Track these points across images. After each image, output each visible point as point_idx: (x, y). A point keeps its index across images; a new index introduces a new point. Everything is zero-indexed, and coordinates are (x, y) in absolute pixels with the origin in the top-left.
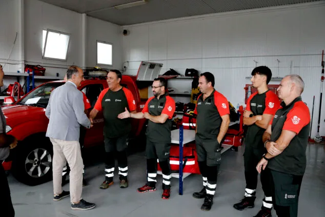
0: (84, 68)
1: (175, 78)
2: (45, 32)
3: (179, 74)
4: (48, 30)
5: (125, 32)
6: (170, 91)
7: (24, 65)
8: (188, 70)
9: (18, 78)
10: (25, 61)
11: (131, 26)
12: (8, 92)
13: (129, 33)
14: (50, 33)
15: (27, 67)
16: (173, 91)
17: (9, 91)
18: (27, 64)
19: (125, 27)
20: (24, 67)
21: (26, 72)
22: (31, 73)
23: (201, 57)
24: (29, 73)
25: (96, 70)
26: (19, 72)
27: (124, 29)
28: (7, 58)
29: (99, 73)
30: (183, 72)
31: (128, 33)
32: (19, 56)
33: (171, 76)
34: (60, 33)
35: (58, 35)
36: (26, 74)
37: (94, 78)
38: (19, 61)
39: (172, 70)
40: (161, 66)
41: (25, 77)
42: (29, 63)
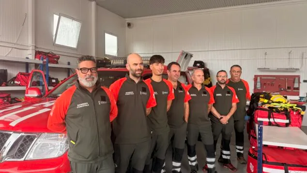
2: (56, 17)
4: (61, 14)
5: (129, 25)
7: (34, 51)
9: (27, 65)
11: (134, 19)
12: (16, 82)
13: (130, 28)
15: (38, 54)
17: (18, 81)
19: (128, 20)
20: (34, 53)
21: (37, 59)
22: (45, 60)
24: (43, 60)
26: (27, 58)
27: (130, 22)
28: (15, 42)
31: (132, 25)
32: (29, 41)
34: (73, 19)
35: (70, 21)
36: (38, 61)
38: (28, 46)
41: (36, 65)
42: (40, 50)
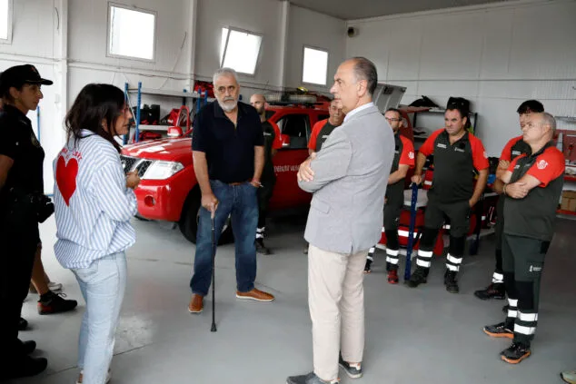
0: (281, 89)
1: (427, 111)
2: (225, 31)
3: (437, 106)
4: (231, 29)
5: (351, 31)
6: (418, 134)
7: (193, 82)
8: (451, 100)
9: (184, 100)
10: (195, 75)
11: (361, 20)
12: (169, 121)
13: (358, 34)
14: (233, 32)
15: (199, 84)
16: (423, 133)
17: (171, 119)
18: (197, 79)
19: (351, 24)
20: (193, 84)
21: (196, 92)
22: (203, 93)
23: (477, 78)
24: (200, 93)
25: (301, 93)
26: (185, 91)
27: (350, 26)
28: (172, 70)
29: (304, 98)
30: (444, 102)
31: (355, 33)
32: (188, 69)
33: (422, 108)
34: (249, 32)
35: (244, 35)
36: (196, 94)
37: (297, 104)
38: (186, 75)
39: (425, 98)
40: (402, 90)
41: (194, 100)
42: (201, 79)
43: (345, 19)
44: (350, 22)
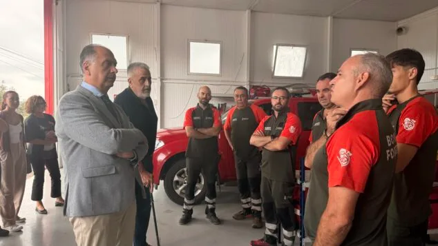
4: (278, 45)
5: (400, 30)
7: (249, 87)
10: (250, 82)
11: (409, 19)
14: (280, 47)
18: (252, 84)
31: (404, 30)
32: (245, 78)
34: (294, 45)
35: (290, 48)
42: (255, 84)
43: (396, 21)
44: (400, 22)
